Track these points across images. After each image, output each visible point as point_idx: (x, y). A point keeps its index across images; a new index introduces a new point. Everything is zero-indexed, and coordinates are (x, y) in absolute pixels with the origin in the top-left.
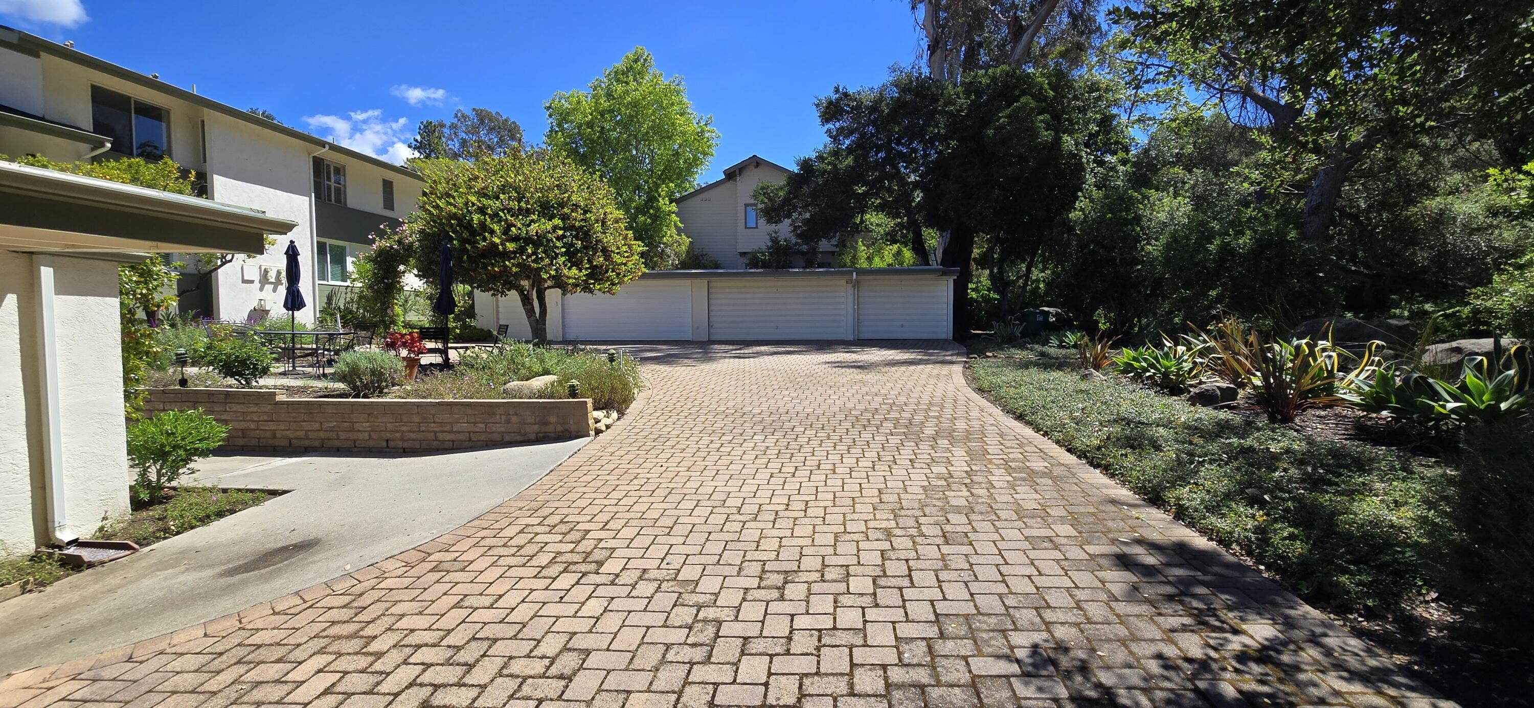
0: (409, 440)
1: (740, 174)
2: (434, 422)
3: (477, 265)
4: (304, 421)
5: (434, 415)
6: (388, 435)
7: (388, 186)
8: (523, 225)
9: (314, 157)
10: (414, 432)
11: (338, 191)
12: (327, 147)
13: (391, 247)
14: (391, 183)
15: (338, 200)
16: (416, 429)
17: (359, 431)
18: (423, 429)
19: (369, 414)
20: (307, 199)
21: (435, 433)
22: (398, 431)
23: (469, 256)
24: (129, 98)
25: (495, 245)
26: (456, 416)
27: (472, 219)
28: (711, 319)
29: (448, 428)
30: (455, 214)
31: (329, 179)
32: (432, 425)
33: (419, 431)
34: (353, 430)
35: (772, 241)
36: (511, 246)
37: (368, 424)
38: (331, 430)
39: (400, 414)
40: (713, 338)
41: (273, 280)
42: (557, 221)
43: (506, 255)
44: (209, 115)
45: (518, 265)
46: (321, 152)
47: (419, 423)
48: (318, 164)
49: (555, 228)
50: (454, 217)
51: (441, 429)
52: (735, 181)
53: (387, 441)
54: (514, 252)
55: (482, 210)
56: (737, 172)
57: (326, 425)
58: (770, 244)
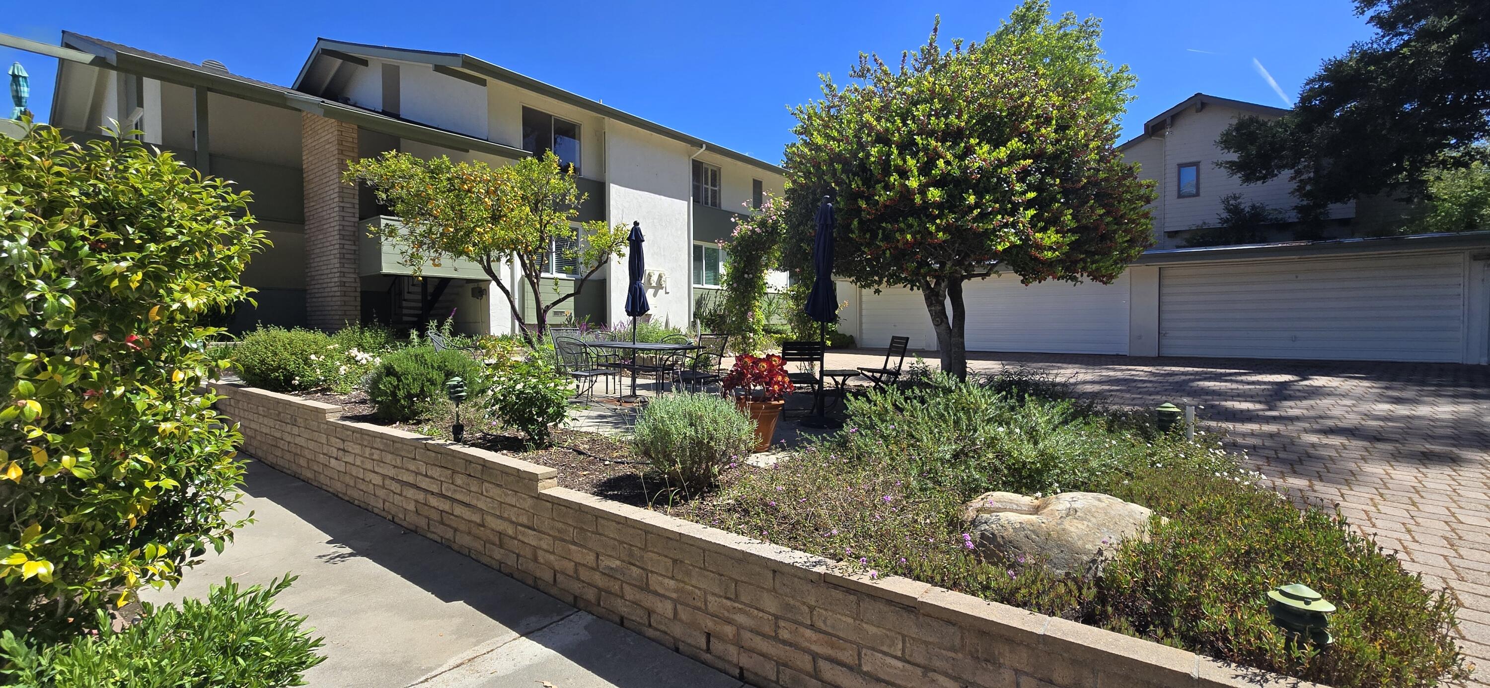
0: (751, 650)
1: (1172, 125)
2: (812, 627)
3: (874, 236)
4: (574, 543)
5: (812, 609)
6: (709, 624)
7: (758, 186)
8: (955, 156)
9: (693, 160)
10: (764, 636)
11: (714, 193)
12: (704, 146)
13: (753, 231)
14: (761, 182)
15: (714, 204)
16: (767, 629)
17: (656, 593)
18: (785, 634)
19: (675, 561)
20: (686, 203)
21: (815, 656)
22: (729, 622)
23: (861, 222)
24: (551, 116)
25: (907, 193)
26: (872, 630)
27: (868, 155)
28: (1163, 324)
29: (847, 656)
30: (839, 154)
31: (706, 183)
32: (808, 633)
33: (776, 638)
34: (645, 588)
35: (1229, 211)
36: (934, 194)
37: (672, 583)
38: (610, 574)
39: (736, 582)
40: (1166, 352)
41: (654, 284)
42: (1015, 143)
43: (925, 211)
44: (610, 122)
45: (946, 229)
46: (700, 153)
47: (777, 617)
48: (698, 167)
49: (1012, 158)
50: (836, 157)
51: (828, 651)
52: (1163, 136)
53: (708, 636)
54: (939, 206)
55: (883, 139)
56: (1169, 121)
57: (606, 562)
58: (1225, 215)
